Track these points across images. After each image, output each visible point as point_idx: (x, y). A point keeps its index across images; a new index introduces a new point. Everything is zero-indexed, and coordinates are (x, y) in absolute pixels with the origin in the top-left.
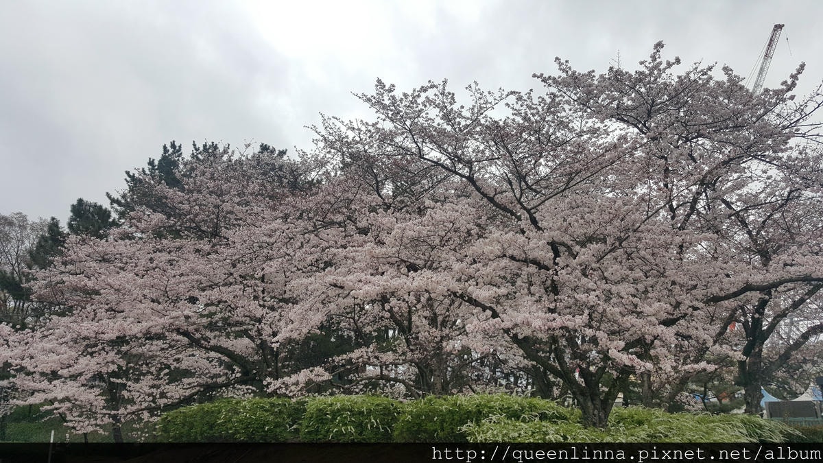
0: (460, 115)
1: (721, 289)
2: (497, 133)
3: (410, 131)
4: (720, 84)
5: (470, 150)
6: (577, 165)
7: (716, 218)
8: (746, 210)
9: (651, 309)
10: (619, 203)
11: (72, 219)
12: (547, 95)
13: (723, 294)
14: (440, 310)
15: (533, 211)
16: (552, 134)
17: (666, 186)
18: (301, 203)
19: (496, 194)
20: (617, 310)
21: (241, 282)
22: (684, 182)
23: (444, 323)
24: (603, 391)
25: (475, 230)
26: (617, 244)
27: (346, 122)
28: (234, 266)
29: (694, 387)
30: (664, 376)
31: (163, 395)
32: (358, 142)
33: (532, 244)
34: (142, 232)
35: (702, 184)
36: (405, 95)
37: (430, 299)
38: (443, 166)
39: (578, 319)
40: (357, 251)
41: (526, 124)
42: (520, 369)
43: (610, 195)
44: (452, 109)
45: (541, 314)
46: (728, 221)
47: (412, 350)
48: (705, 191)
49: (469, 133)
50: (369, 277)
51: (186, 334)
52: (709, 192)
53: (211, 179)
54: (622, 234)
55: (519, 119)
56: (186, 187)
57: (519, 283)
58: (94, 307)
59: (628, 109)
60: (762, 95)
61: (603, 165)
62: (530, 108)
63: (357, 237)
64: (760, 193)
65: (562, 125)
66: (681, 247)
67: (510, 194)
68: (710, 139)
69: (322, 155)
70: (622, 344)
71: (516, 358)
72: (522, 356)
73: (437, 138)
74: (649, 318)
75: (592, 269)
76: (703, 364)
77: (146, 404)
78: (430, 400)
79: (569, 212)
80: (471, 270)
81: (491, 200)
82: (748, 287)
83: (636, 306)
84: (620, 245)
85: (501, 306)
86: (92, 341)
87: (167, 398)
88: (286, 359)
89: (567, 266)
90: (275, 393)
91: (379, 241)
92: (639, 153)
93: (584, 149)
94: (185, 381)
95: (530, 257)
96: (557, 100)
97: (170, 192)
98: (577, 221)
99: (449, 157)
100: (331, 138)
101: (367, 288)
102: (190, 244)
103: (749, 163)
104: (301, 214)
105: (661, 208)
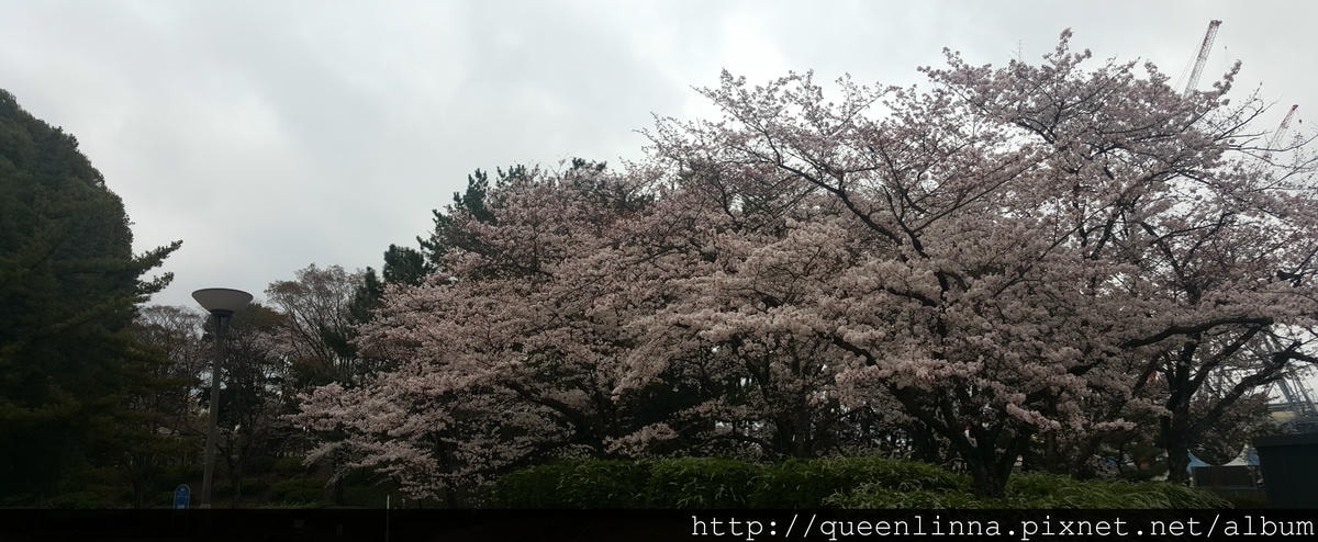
0: (828, 114)
1: (1141, 332)
2: (874, 138)
3: (766, 133)
4: (1141, 84)
5: (841, 158)
6: (971, 178)
7: (1134, 246)
8: (1170, 236)
9: (1058, 355)
10: (1021, 226)
11: (386, 268)
12: (933, 91)
13: (1143, 337)
14: (803, 354)
15: (916, 234)
16: (940, 140)
17: (1076, 205)
18: (634, 226)
19: (871, 212)
20: (1016, 354)
21: (568, 324)
22: (1098, 202)
23: (807, 370)
24: (998, 453)
25: (846, 257)
26: (1018, 275)
27: (685, 123)
28: (558, 305)
29: (1108, 449)
30: (1072, 436)
31: (496, 456)
32: (700, 148)
33: (915, 275)
34: (458, 276)
35: (1119, 204)
36: (759, 89)
37: (792, 340)
38: (807, 176)
39: (972, 367)
40: (704, 282)
41: (908, 126)
42: (899, 426)
43: (1009, 216)
44: (818, 107)
45: (928, 361)
46: (1149, 249)
47: (770, 403)
48: (1122, 213)
49: (839, 136)
50: (719, 313)
51: (513, 386)
52: (1126, 213)
53: (524, 206)
54: (1024, 263)
55: (900, 122)
56: (499, 219)
57: (899, 322)
58: (418, 360)
59: (1031, 112)
60: (1190, 98)
61: (1002, 180)
62: (913, 107)
63: (701, 264)
64: (1187, 216)
65: (951, 129)
66: (1094, 280)
67: (888, 213)
68: (1129, 150)
69: (654, 165)
70: (1023, 396)
71: (895, 412)
72: (901, 410)
73: (800, 142)
74: (1056, 366)
75: (987, 305)
76: (1120, 422)
77: (480, 466)
78: (791, 465)
79: (959, 236)
80: (841, 305)
81: (866, 219)
82: (1173, 329)
83: (1039, 350)
84: (1021, 276)
85: (878, 349)
86: (420, 397)
87: (501, 459)
88: (624, 413)
89: (957, 301)
90: (615, 454)
91: (729, 269)
92: (1044, 165)
93: (979, 160)
94: (519, 439)
95: (914, 290)
96: (945, 98)
97: (481, 227)
98: (970, 247)
99: (815, 163)
100: (666, 143)
101: (718, 327)
102: (507, 284)
103: (1174, 180)
104: (634, 239)
105: (1071, 233)
